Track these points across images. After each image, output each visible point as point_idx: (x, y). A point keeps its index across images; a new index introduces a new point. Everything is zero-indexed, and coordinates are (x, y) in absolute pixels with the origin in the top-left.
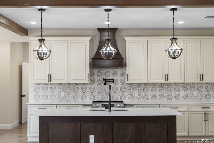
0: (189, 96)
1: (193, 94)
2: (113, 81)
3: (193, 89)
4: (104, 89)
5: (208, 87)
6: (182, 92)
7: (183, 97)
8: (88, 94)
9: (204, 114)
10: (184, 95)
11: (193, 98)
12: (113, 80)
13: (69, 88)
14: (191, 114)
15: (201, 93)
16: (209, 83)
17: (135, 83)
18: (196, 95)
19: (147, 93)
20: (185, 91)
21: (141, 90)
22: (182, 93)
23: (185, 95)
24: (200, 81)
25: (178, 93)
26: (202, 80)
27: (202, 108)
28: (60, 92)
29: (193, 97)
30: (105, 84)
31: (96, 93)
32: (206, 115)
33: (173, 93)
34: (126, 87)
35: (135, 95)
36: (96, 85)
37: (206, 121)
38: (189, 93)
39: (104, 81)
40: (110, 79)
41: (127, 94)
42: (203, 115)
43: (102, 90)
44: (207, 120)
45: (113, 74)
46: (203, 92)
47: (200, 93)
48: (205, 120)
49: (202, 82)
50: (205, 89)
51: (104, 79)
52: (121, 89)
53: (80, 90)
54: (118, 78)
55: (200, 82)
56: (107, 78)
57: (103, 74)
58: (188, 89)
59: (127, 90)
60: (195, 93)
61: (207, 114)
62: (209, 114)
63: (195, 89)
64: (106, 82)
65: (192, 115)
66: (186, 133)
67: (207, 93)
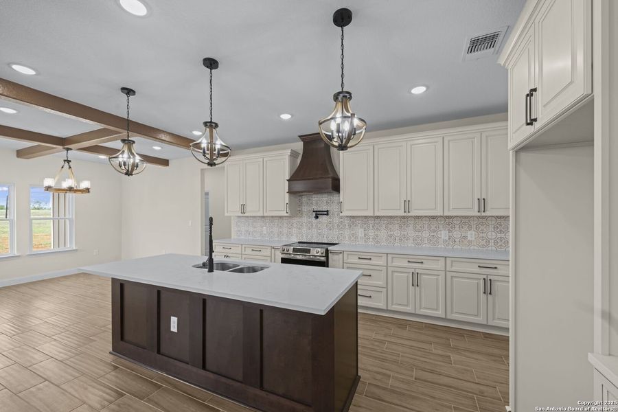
0: (457, 240)
1: (465, 237)
2: (327, 213)
3: (466, 227)
4: (314, 225)
5: (500, 225)
6: (442, 232)
7: (445, 241)
8: (294, 230)
9: (484, 279)
10: (447, 238)
11: (466, 244)
12: (327, 211)
13: (272, 222)
14: (452, 277)
15: (484, 235)
16: (504, 217)
17: (359, 217)
18: (474, 239)
19: (378, 233)
20: (449, 230)
21: (368, 227)
22: (444, 234)
23: (449, 239)
24: (479, 212)
25: (435, 234)
26: (484, 211)
27: (479, 266)
28: (262, 227)
29: (466, 242)
30: (317, 217)
31: (304, 230)
32: (489, 282)
33: (426, 234)
34: (347, 222)
35: (360, 235)
36: (304, 219)
37: (489, 295)
38: (457, 234)
39: (314, 213)
40: (323, 210)
41: (347, 233)
42: (482, 282)
43: (312, 226)
44: (490, 293)
45: (328, 203)
46: (490, 233)
47: (481, 235)
48: (485, 293)
49: (483, 214)
50: (494, 228)
51: (315, 210)
52: (338, 225)
53: (286, 225)
54: (333, 208)
55: (479, 214)
56: (319, 209)
57: (314, 202)
58: (455, 227)
59: (347, 227)
60: (471, 235)
61: (490, 280)
62: (494, 280)
63: (470, 228)
64: (318, 214)
65: (455, 280)
66: (440, 312)
67: (499, 236)
